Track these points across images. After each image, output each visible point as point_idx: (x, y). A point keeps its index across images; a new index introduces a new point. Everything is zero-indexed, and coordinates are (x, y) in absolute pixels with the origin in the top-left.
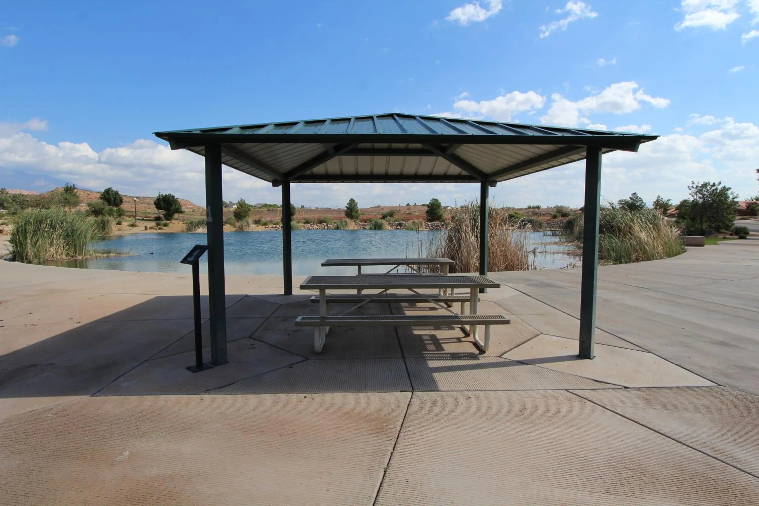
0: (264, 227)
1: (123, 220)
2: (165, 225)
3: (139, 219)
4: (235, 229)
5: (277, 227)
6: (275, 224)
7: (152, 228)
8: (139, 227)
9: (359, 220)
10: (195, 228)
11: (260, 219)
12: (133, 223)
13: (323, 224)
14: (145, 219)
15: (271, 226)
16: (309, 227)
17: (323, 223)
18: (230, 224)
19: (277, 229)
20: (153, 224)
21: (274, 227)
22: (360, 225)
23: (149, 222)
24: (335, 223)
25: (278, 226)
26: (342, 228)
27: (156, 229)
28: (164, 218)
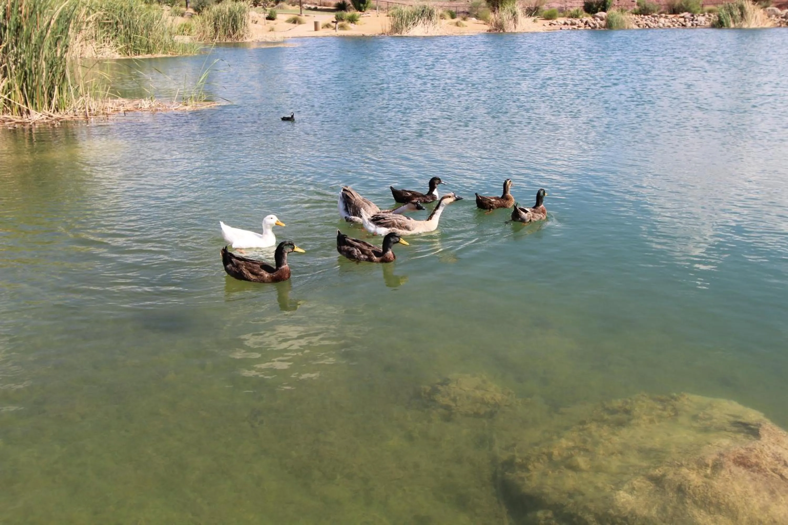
0: (547, 22)
1: (278, 11)
2: (352, 20)
3: (310, 9)
4: (487, 27)
5: (575, 24)
6: (571, 16)
7: (328, 26)
8: (305, 23)
9: (773, 5)
10: (407, 25)
11: (537, 6)
12: (296, 16)
13: (682, 15)
14: (319, 7)
15: (561, 20)
16: (649, 22)
17: (682, 12)
18: (477, 17)
19: (575, 27)
20: (331, 17)
21: (569, 22)
22: (777, 16)
23: (326, 13)
24: (710, 11)
25: (577, 21)
26: (732, 26)
27: (335, 29)
28: (351, 6)
